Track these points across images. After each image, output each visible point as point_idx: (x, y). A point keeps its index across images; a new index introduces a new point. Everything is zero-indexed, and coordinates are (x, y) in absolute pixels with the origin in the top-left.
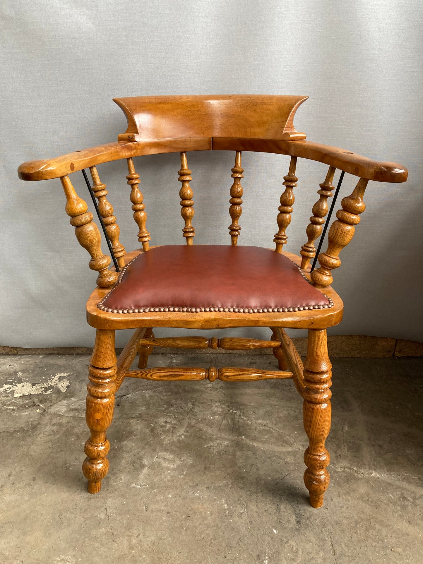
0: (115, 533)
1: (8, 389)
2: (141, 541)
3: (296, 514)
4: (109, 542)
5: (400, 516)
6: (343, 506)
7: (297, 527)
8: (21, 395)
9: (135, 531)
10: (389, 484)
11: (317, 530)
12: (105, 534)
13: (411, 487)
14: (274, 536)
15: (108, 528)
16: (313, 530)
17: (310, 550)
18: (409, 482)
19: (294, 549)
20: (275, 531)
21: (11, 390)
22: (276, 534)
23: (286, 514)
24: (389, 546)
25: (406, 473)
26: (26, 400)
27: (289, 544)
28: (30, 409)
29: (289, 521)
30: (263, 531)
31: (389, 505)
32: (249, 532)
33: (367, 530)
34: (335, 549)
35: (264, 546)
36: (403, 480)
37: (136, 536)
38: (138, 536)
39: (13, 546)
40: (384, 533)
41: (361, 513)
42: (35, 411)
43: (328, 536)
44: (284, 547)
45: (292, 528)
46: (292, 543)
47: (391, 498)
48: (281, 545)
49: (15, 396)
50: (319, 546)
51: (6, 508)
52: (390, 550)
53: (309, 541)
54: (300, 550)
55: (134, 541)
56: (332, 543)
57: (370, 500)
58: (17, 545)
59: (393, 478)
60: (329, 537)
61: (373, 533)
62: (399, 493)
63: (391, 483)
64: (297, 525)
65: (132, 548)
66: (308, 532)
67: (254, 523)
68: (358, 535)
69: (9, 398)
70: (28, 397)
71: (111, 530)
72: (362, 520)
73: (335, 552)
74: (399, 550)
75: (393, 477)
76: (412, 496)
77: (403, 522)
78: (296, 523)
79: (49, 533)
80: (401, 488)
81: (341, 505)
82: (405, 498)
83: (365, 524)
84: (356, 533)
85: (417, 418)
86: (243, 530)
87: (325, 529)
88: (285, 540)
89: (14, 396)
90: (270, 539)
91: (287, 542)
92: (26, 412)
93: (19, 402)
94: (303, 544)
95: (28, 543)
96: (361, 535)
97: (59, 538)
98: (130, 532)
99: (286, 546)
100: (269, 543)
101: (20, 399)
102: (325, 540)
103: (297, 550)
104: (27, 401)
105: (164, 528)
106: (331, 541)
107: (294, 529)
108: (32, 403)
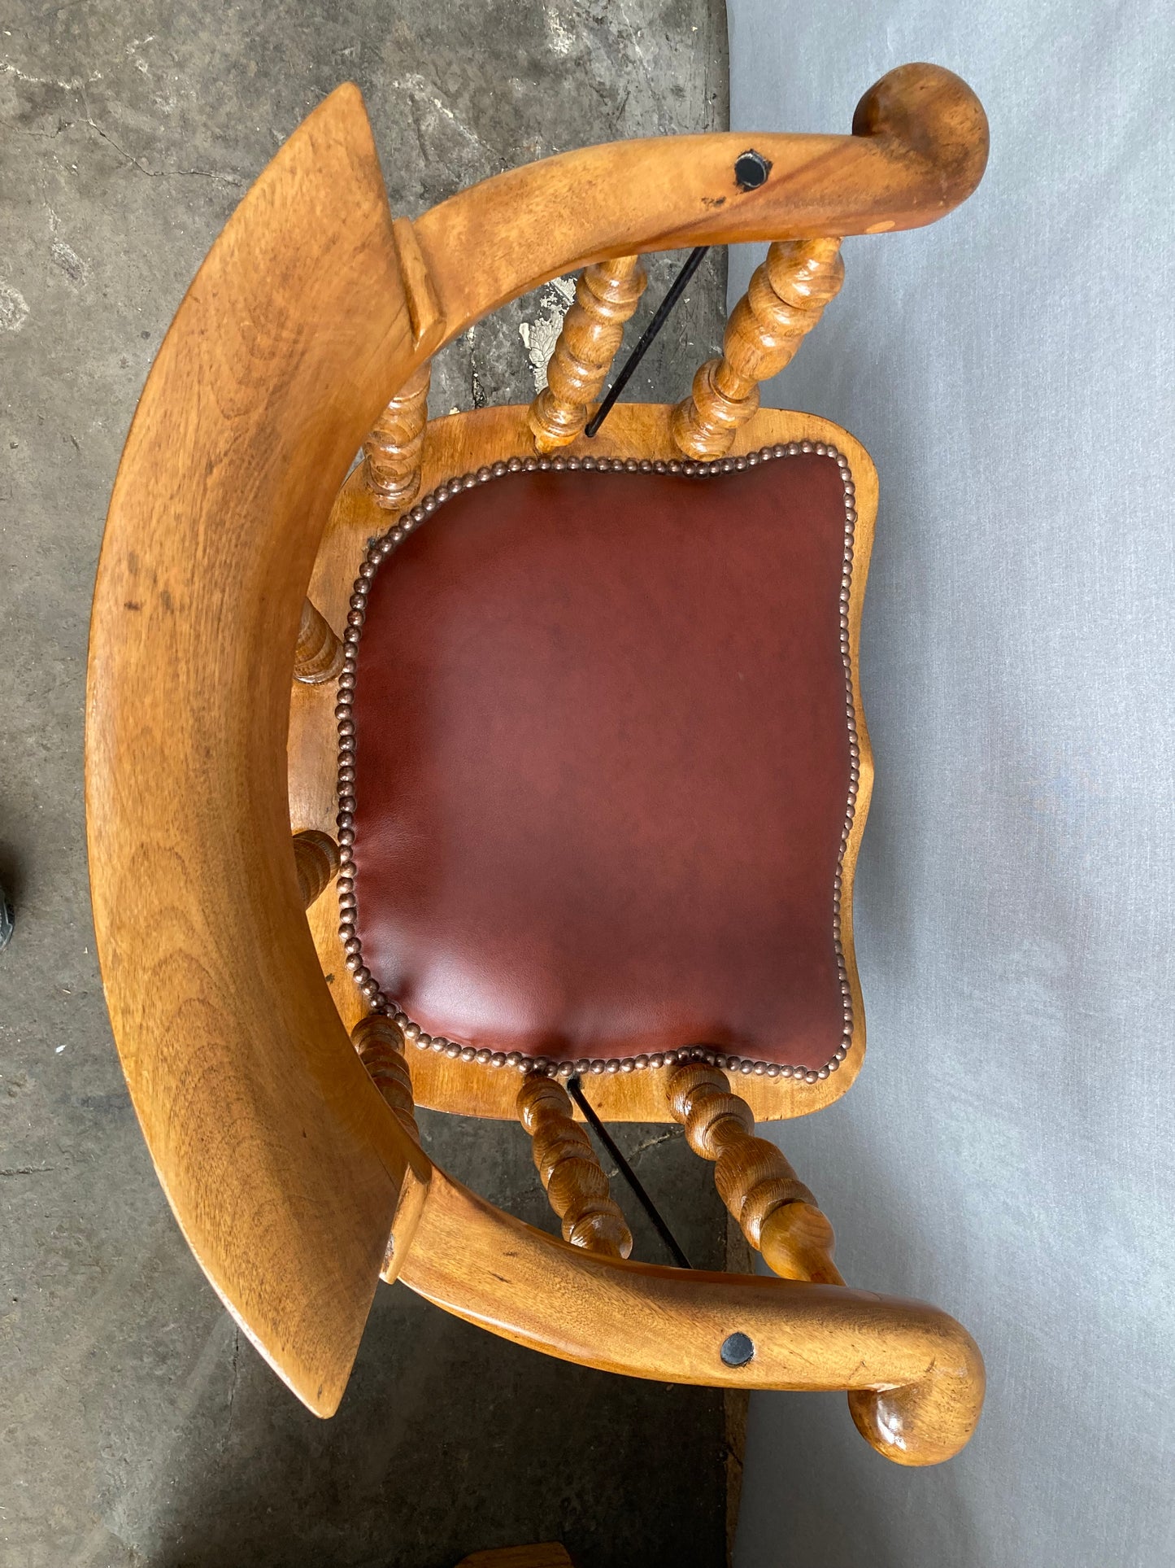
0: (51, 695)
1: (557, 295)
2: (29, 755)
3: (108, 1097)
4: (28, 686)
5: (110, 1338)
6: (136, 1210)
7: (73, 1099)
8: (527, 345)
9: (56, 738)
10: (208, 1329)
11: (66, 1141)
12: (47, 673)
13: (198, 1380)
14: (48, 1046)
15: (64, 676)
16: (68, 1134)
17: (13, 1122)
18: (213, 1380)
19: (15, 1089)
20: (60, 1049)
21: (553, 307)
22: (54, 1051)
23: (109, 1076)
24: (25, 1296)
25: (244, 1378)
26: (510, 364)
27: (27, 1077)
28: (464, 386)
29: (87, 1082)
30: (62, 1023)
31: (142, 1316)
32: (59, 992)
33: (68, 1254)
34: (16, 1176)
35: (22, 1025)
36: (220, 1366)
37: (45, 742)
38: (46, 748)
39: (14, 480)
40: (60, 1291)
41: (115, 1247)
42: (454, 404)
43: (50, 1164)
44: (19, 1067)
45: (70, 1088)
46: (30, 1085)
47: (163, 1326)
48: (26, 1061)
49: (524, 329)
50: (23, 1142)
51: (119, 431)
52: (16, 1296)
53: (37, 1122)
54: (13, 1101)
55: (31, 740)
56: (34, 1171)
57: (156, 1275)
58: (17, 486)
59: (227, 1342)
60: (49, 1167)
61: (61, 1265)
62: (180, 1347)
63: (209, 1333)
64: (78, 1099)
65: (13, 738)
66: (61, 1122)
67: (81, 1003)
68: (56, 1233)
69: (513, 312)
70: (520, 364)
71: (58, 683)
72: (98, 1247)
73: (11, 1175)
74: (15, 1316)
75: (229, 1345)
76: (172, 1377)
77: (93, 1340)
78: (83, 1096)
79: (49, 549)
80: (196, 1357)
81: (139, 1204)
82: (163, 1359)
83: (84, 1252)
84: (60, 1229)
85: (445, 1453)
86: (64, 977)
87: (71, 1162)
88: (39, 1068)
89: (521, 325)
90: (39, 1036)
91: (32, 1075)
92: (452, 379)
93: (499, 346)
94: (28, 1108)
95: (21, 510)
96: (55, 1237)
97: (38, 574)
98: (53, 728)
99: (22, 1071)
100: (30, 1033)
101: (512, 344)
102: (42, 1157)
103: (11, 1094)
104: (501, 367)
105: (66, 802)
106: (38, 1170)
107: (69, 1092)
108: (493, 385)
